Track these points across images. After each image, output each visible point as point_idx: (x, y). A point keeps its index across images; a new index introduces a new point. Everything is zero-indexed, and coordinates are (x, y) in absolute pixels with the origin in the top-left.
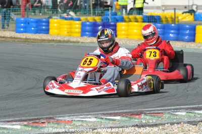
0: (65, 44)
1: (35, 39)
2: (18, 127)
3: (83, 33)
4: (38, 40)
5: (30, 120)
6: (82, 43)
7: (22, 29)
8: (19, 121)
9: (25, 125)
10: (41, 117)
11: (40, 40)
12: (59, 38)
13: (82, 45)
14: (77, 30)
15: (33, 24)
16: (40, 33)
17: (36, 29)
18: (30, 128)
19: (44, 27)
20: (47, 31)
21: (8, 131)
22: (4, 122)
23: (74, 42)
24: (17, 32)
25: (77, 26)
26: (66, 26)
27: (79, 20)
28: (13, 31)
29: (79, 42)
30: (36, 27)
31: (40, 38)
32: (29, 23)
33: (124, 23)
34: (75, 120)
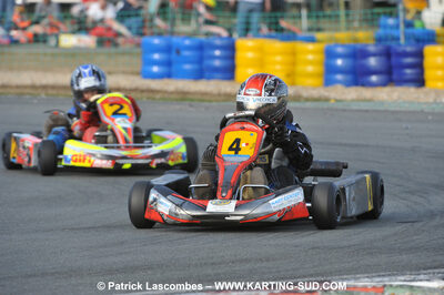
1: (204, 94)
3: (329, 74)
4: (214, 95)
6: (337, 101)
7: (155, 69)
11: (219, 95)
13: (340, 106)
14: (310, 68)
15: (186, 53)
16: (209, 78)
17: (195, 67)
19: (218, 63)
20: (229, 73)
25: (310, 57)
26: (279, 58)
27: (312, 40)
28: (138, 74)
29: (327, 100)
30: (200, 60)
31: (215, 92)
32: (178, 52)
33: (439, 48)
34: (391, 286)
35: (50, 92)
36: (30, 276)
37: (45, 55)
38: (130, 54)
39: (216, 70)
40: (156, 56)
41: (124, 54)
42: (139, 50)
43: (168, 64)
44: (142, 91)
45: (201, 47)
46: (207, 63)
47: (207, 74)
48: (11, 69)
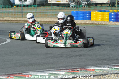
0: (98, 26)
1: (82, 23)
2: (63, 73)
3: (110, 19)
5: (71, 69)
8: (65, 70)
9: (67, 72)
10: (77, 67)
12: (96, 23)
13: (109, 26)
14: (107, 18)
16: (85, 20)
17: (83, 17)
18: (70, 74)
19: (87, 16)
20: (90, 18)
22: (56, 70)
23: (104, 25)
25: (107, 15)
26: (100, 15)
27: (109, 12)
29: (107, 25)
32: (79, 14)
34: (96, 69)
39: (87, 18)
43: (77, 17)
45: (84, 13)
46: (85, 16)
47: (85, 19)
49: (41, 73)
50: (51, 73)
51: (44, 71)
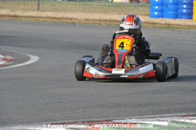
1: (179, 25)
4: (183, 26)
7: (156, 13)
11: (185, 26)
15: (170, 6)
16: (181, 18)
17: (175, 12)
19: (184, 11)
20: (190, 15)
21: (188, 126)
22: (179, 116)
24: (151, 17)
28: (148, 15)
30: (177, 10)
31: (183, 24)
32: (166, 5)
35: (108, 23)
36: (98, 107)
37: (106, 6)
38: (145, 6)
39: (184, 14)
40: (157, 7)
41: (141, 6)
42: (149, 4)
44: (150, 23)
46: (179, 11)
47: (179, 16)
48: (90, 12)
49: (153, 121)
50: (173, 122)
51: (155, 117)
